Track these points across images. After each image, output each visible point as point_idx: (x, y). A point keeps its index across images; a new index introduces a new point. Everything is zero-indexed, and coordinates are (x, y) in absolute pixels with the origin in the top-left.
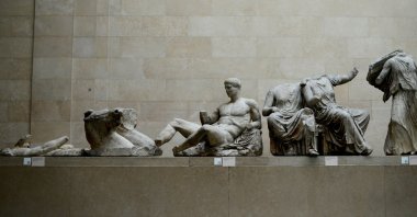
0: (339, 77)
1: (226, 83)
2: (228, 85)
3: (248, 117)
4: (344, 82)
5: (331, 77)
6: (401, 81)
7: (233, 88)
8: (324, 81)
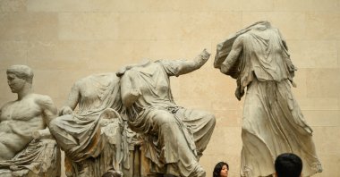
0: (178, 64)
1: (8, 72)
2: (11, 76)
3: (39, 121)
4: (186, 70)
5: (166, 63)
6: (255, 67)
7: (17, 80)
8: (153, 68)
